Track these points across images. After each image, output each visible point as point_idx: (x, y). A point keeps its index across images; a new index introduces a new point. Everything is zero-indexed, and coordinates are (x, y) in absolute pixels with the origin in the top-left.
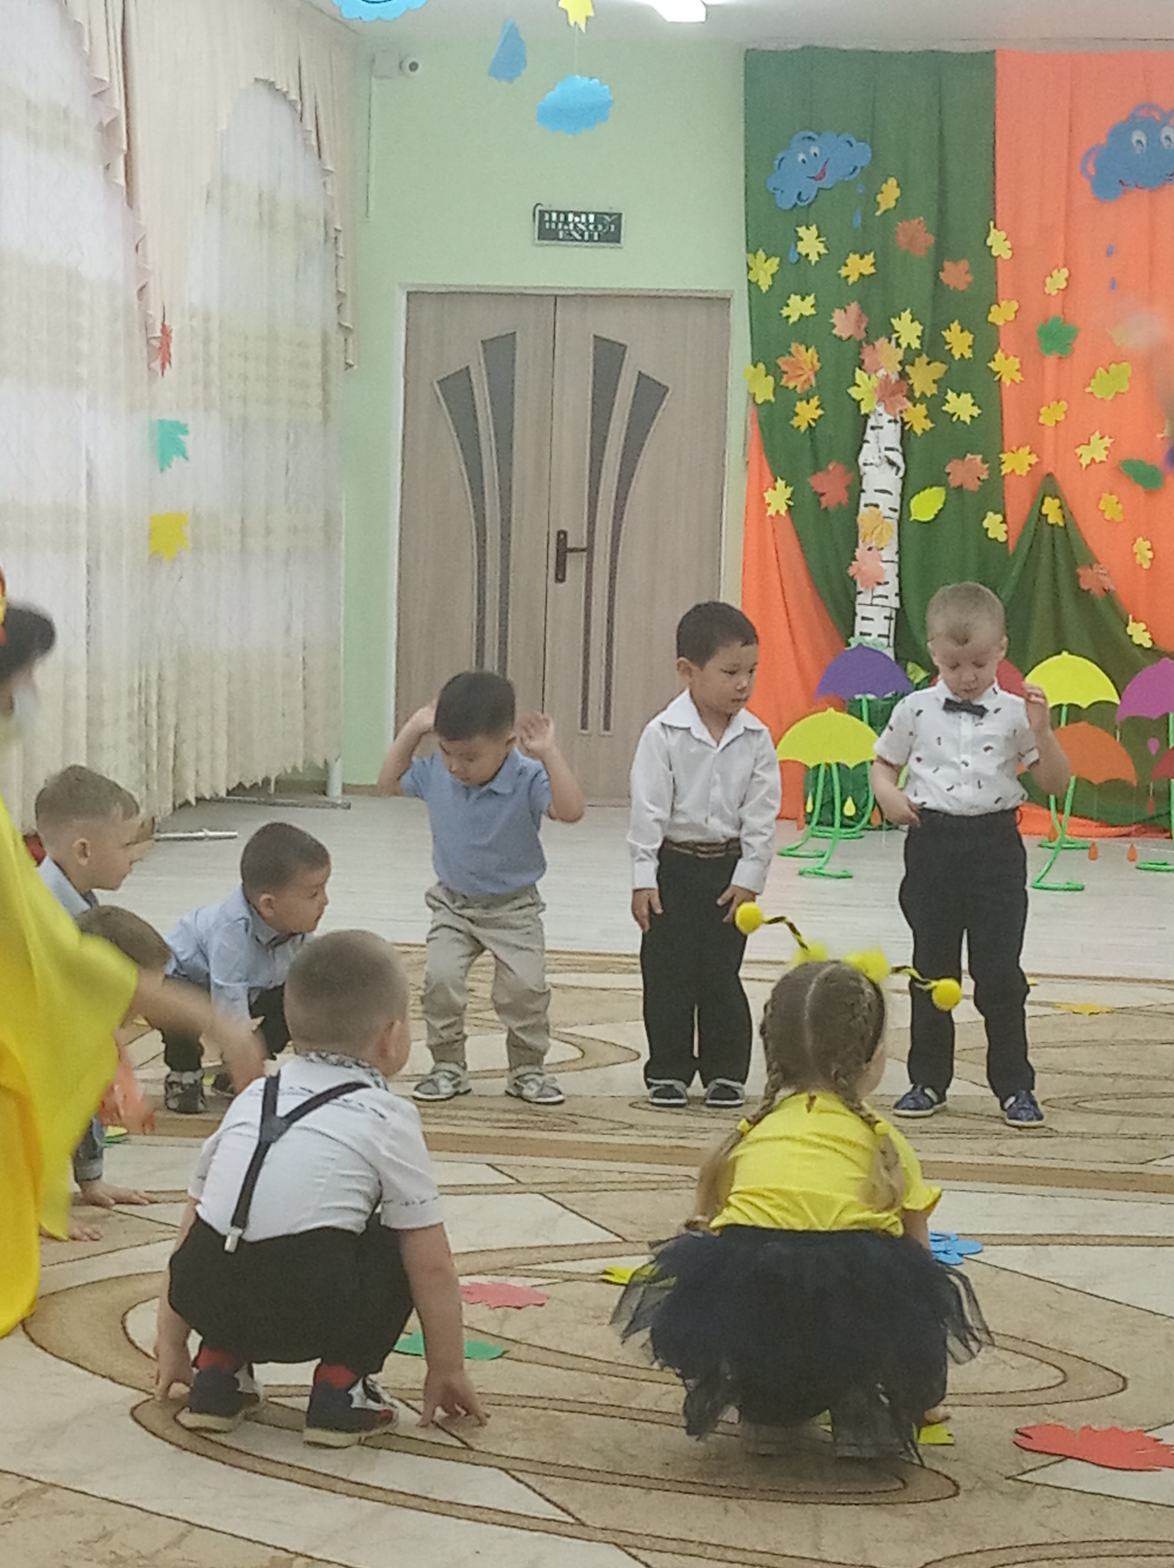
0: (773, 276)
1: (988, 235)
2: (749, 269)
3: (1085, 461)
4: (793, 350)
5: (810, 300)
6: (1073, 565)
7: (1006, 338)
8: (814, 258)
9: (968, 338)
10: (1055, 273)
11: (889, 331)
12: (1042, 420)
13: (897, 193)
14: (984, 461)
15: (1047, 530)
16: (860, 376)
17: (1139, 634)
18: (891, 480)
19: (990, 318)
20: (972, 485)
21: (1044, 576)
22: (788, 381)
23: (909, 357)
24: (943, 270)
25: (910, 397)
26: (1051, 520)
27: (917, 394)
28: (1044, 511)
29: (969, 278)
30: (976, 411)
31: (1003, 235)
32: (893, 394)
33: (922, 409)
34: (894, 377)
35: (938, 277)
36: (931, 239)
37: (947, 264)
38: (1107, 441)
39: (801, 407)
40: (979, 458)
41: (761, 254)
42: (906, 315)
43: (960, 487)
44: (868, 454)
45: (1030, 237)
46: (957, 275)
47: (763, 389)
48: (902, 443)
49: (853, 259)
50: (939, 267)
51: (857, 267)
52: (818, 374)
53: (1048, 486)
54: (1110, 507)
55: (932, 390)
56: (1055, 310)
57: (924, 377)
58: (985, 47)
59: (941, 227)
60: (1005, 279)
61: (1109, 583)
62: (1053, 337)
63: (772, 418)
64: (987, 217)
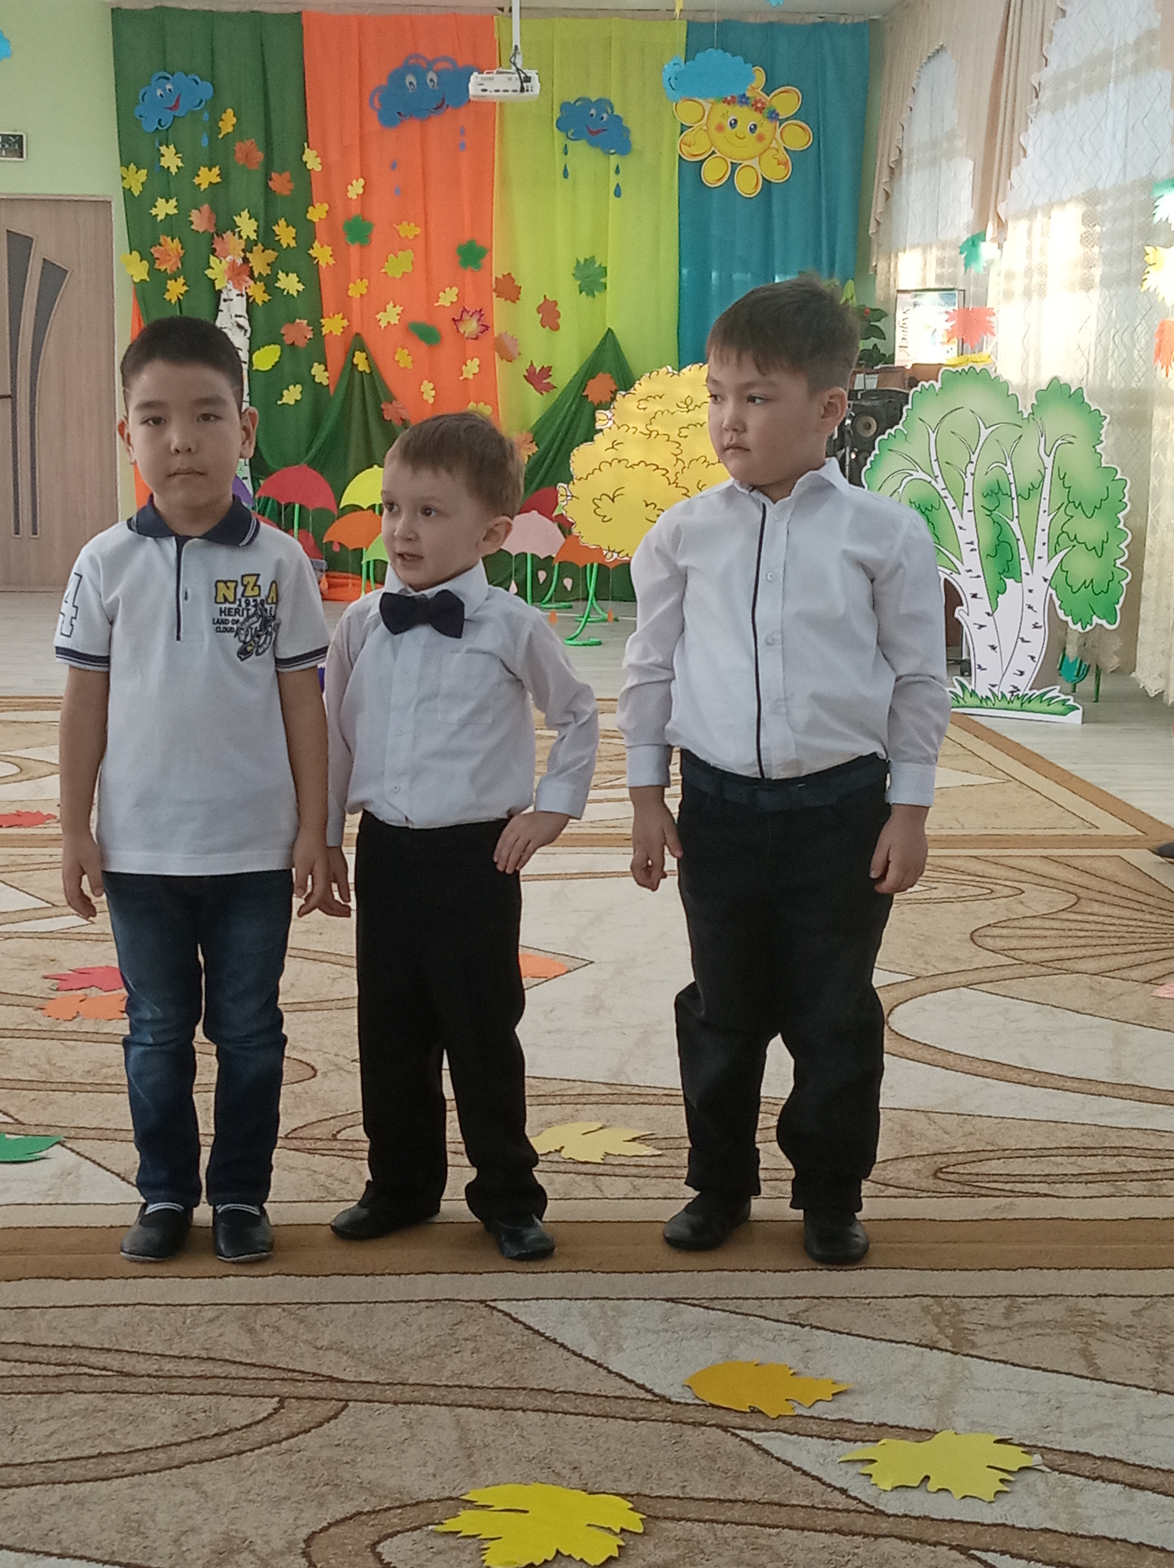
0: (143, 184)
1: (303, 153)
2: (123, 178)
3: (383, 324)
4: (161, 240)
5: (173, 202)
6: (378, 402)
7: (321, 231)
8: (174, 170)
9: (292, 231)
10: (354, 182)
11: (233, 227)
12: (350, 293)
13: (234, 120)
14: (308, 324)
15: (357, 376)
16: (213, 260)
18: (241, 339)
19: (308, 216)
20: (301, 343)
21: (358, 410)
22: (160, 264)
23: (249, 246)
24: (271, 179)
25: (252, 276)
26: (360, 369)
27: (256, 274)
28: (355, 362)
29: (291, 186)
30: (301, 287)
31: (315, 153)
32: (238, 274)
33: (261, 285)
34: (239, 261)
35: (267, 186)
36: (260, 155)
37: (273, 175)
38: (399, 309)
39: (171, 284)
40: (305, 322)
41: (132, 166)
42: (245, 214)
43: (293, 344)
44: (223, 319)
45: (334, 156)
46: (280, 183)
47: (139, 271)
48: (248, 312)
49: (203, 171)
50: (268, 178)
51: (207, 177)
52: (182, 259)
53: (357, 343)
54: (403, 358)
55: (266, 271)
56: (355, 211)
57: (260, 261)
58: (294, 9)
59: (268, 146)
60: (317, 186)
61: (405, 414)
62: (358, 230)
63: (148, 295)
64: (303, 139)
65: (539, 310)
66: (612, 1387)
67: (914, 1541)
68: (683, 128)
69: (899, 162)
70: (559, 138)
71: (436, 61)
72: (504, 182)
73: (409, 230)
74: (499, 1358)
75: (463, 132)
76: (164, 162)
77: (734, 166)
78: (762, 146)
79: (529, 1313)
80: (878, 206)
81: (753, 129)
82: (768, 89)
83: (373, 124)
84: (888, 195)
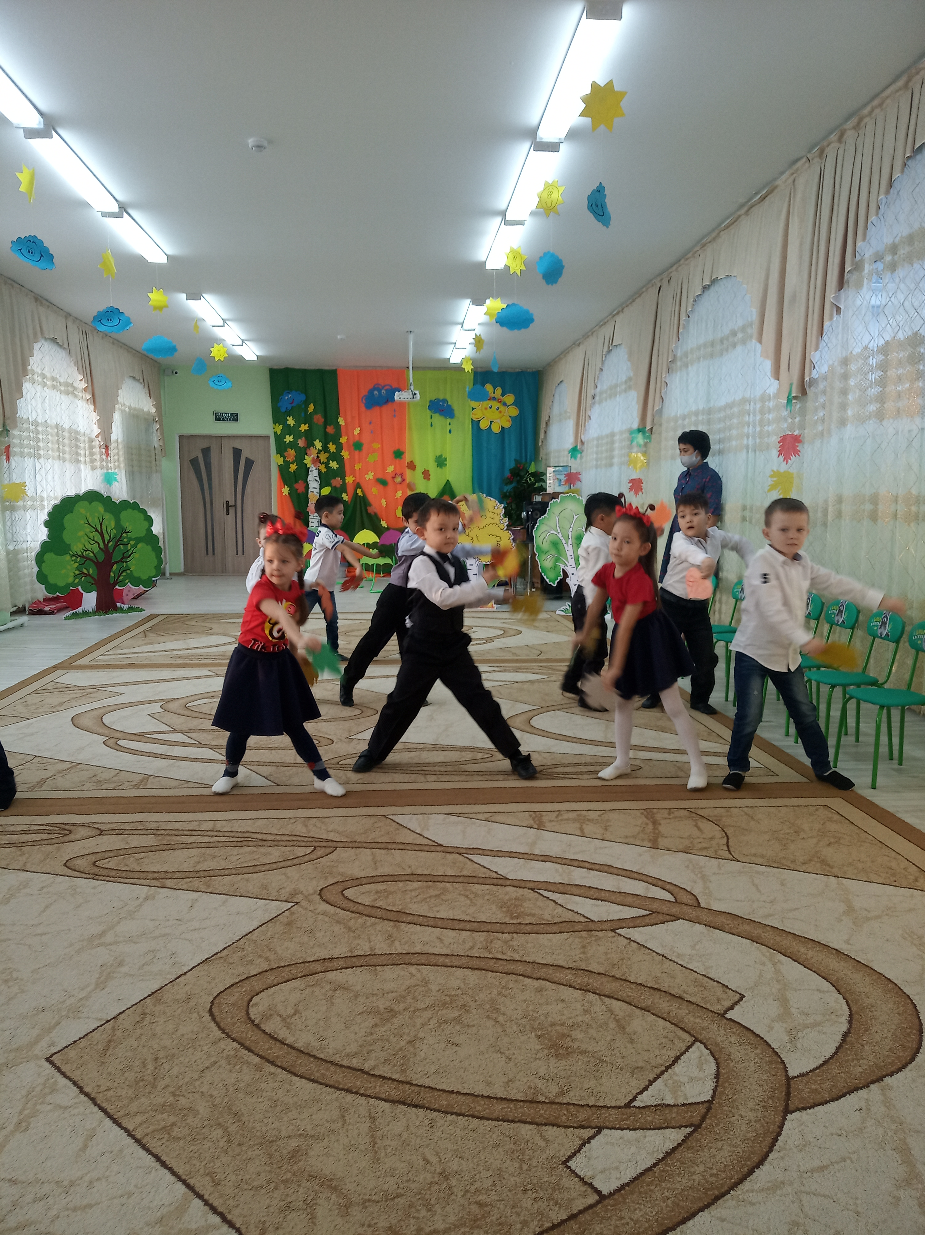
0: (281, 430)
1: (338, 419)
2: (274, 428)
3: (367, 479)
4: (287, 450)
5: (292, 436)
6: (366, 507)
7: (345, 446)
8: (292, 425)
9: (334, 446)
10: (356, 429)
11: (313, 445)
12: (355, 468)
13: (313, 407)
15: (358, 498)
16: (306, 457)
17: (383, 524)
18: (317, 485)
19: (340, 441)
20: (338, 486)
21: (359, 510)
22: (287, 458)
23: (319, 452)
25: (320, 463)
26: (359, 495)
27: (322, 462)
28: (358, 492)
29: (334, 430)
30: (338, 466)
31: (342, 419)
32: (315, 462)
33: (323, 465)
34: (316, 457)
35: (325, 431)
36: (322, 420)
37: (328, 427)
38: (373, 473)
39: (291, 465)
40: (340, 478)
41: (277, 424)
42: (318, 440)
44: (310, 478)
45: (349, 419)
46: (330, 430)
47: (281, 461)
48: (318, 475)
49: (303, 425)
50: (325, 428)
51: (304, 427)
52: (295, 457)
53: (358, 486)
54: (375, 491)
55: (325, 461)
56: (357, 439)
57: (323, 457)
58: (334, 368)
59: (325, 417)
60: (343, 430)
61: (375, 511)
62: (358, 446)
63: (283, 470)
64: (338, 414)
65: (423, 473)
66: (425, 842)
67: (517, 887)
68: (473, 409)
69: (549, 420)
70: (429, 413)
71: (385, 386)
72: (410, 428)
73: (376, 446)
74: (388, 833)
75: (395, 411)
76: (288, 423)
77: (491, 422)
78: (501, 415)
79: (399, 819)
80: (542, 435)
81: (498, 409)
82: (503, 395)
83: (363, 408)
84: (545, 432)
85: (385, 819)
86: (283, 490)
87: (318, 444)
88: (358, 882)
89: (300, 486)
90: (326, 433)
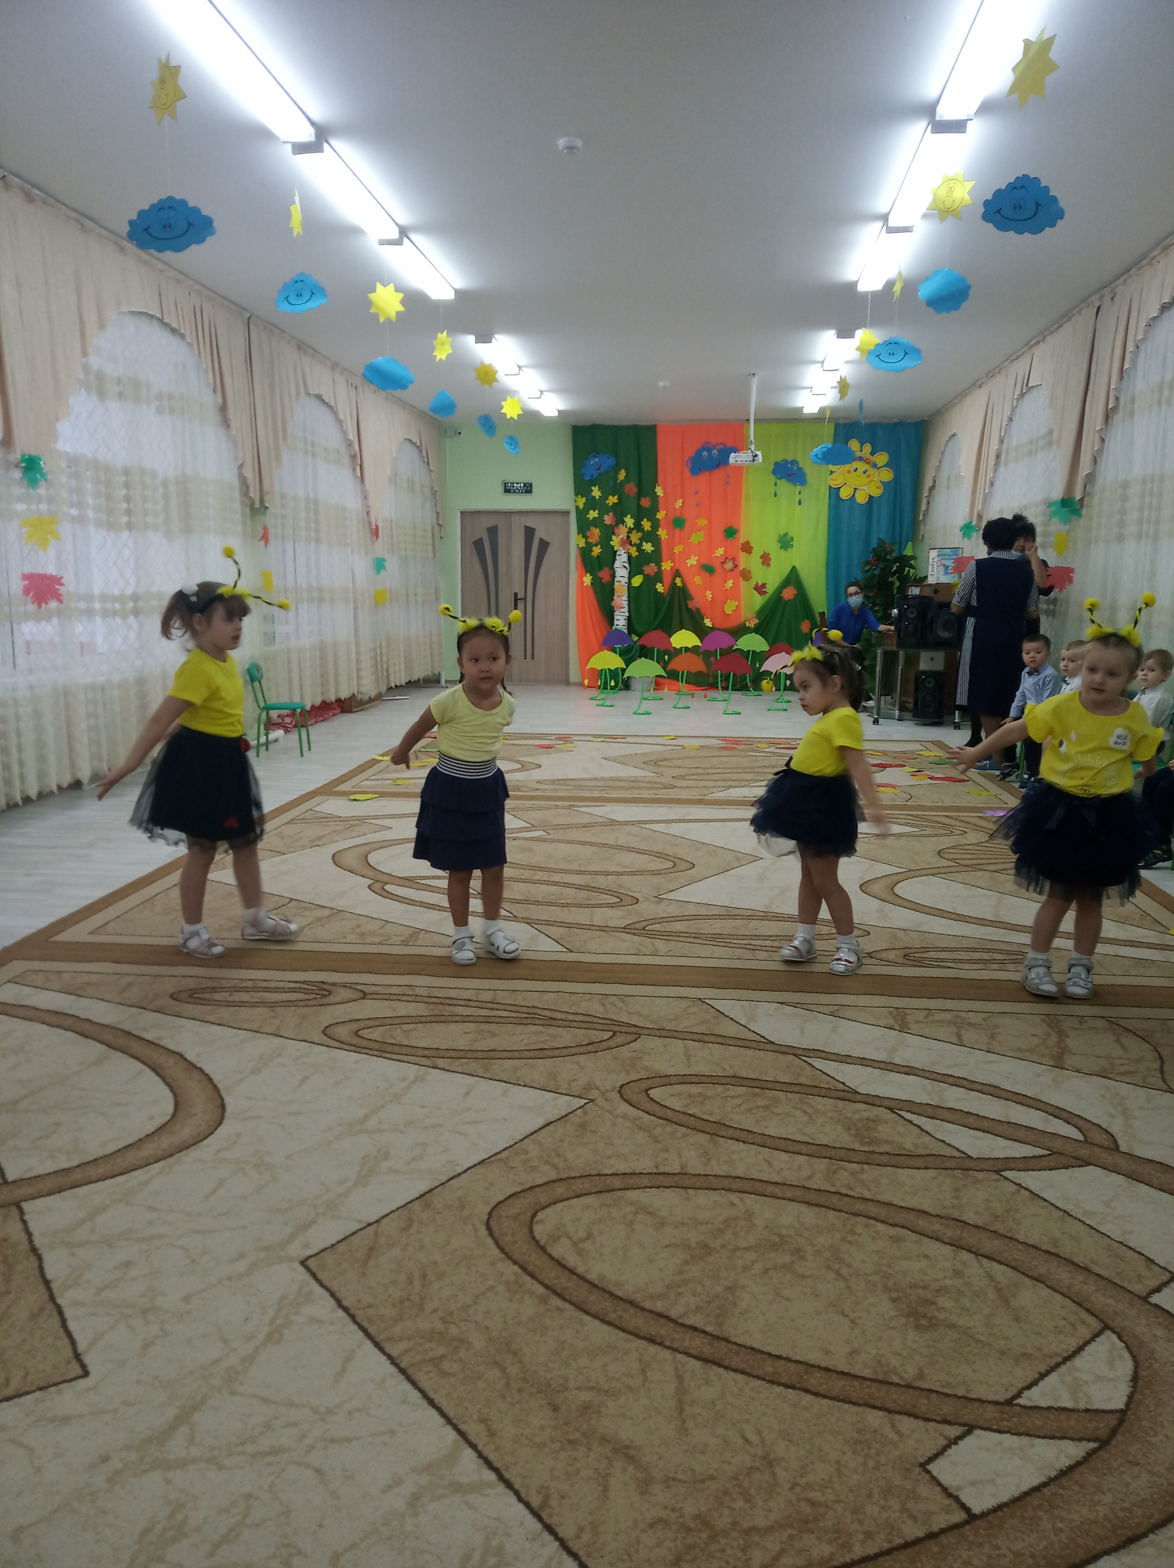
0: (584, 504)
1: (655, 488)
2: (576, 501)
3: (689, 565)
4: (591, 529)
5: (597, 512)
6: (686, 600)
7: (662, 523)
8: (597, 497)
9: (649, 524)
10: (678, 501)
11: (623, 522)
12: (674, 551)
13: (625, 474)
14: (656, 566)
15: (677, 588)
16: (614, 537)
17: (708, 623)
18: (625, 573)
19: (657, 517)
20: (652, 574)
21: (676, 605)
22: (590, 539)
23: (630, 531)
24: (641, 501)
25: (631, 545)
26: (678, 585)
27: (633, 543)
28: (676, 582)
29: (649, 503)
30: (653, 549)
31: (660, 488)
32: (625, 543)
33: (635, 548)
34: (625, 537)
35: (639, 503)
36: (635, 490)
37: (642, 499)
38: (696, 558)
40: (654, 564)
41: (579, 496)
42: (629, 516)
43: (648, 575)
44: (617, 564)
45: (669, 489)
46: (645, 502)
47: (582, 542)
48: (629, 560)
49: (611, 497)
50: (639, 500)
51: (612, 500)
52: (600, 537)
53: (677, 573)
54: (698, 580)
55: (638, 542)
56: (678, 514)
57: (635, 537)
58: (653, 423)
59: (640, 486)
60: (661, 503)
61: (698, 606)
62: (678, 523)
63: (585, 553)
64: (655, 482)
65: (761, 557)
66: (752, 1036)
67: (870, 1105)
68: (832, 472)
69: (933, 486)
71: (717, 445)
72: (747, 499)
73: (702, 522)
74: (704, 1022)
75: (727, 478)
76: (594, 494)
77: (855, 490)
78: (869, 479)
79: (718, 1005)
80: (924, 507)
81: (865, 473)
82: (873, 453)
83: (687, 474)
84: (928, 502)
85: (700, 1002)
86: (585, 579)
87: (629, 521)
88: (666, 1080)
89: (604, 575)
90: (639, 505)
